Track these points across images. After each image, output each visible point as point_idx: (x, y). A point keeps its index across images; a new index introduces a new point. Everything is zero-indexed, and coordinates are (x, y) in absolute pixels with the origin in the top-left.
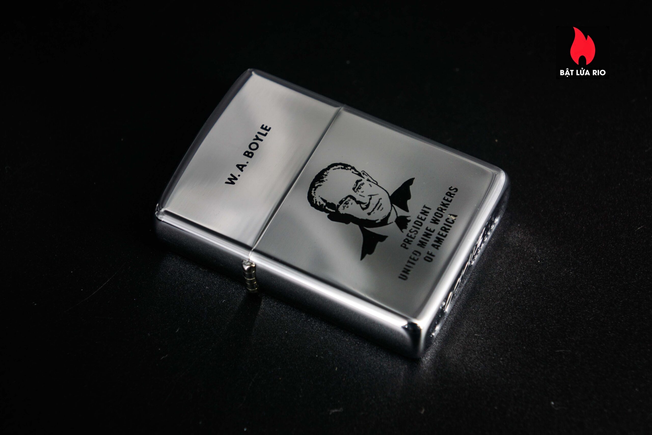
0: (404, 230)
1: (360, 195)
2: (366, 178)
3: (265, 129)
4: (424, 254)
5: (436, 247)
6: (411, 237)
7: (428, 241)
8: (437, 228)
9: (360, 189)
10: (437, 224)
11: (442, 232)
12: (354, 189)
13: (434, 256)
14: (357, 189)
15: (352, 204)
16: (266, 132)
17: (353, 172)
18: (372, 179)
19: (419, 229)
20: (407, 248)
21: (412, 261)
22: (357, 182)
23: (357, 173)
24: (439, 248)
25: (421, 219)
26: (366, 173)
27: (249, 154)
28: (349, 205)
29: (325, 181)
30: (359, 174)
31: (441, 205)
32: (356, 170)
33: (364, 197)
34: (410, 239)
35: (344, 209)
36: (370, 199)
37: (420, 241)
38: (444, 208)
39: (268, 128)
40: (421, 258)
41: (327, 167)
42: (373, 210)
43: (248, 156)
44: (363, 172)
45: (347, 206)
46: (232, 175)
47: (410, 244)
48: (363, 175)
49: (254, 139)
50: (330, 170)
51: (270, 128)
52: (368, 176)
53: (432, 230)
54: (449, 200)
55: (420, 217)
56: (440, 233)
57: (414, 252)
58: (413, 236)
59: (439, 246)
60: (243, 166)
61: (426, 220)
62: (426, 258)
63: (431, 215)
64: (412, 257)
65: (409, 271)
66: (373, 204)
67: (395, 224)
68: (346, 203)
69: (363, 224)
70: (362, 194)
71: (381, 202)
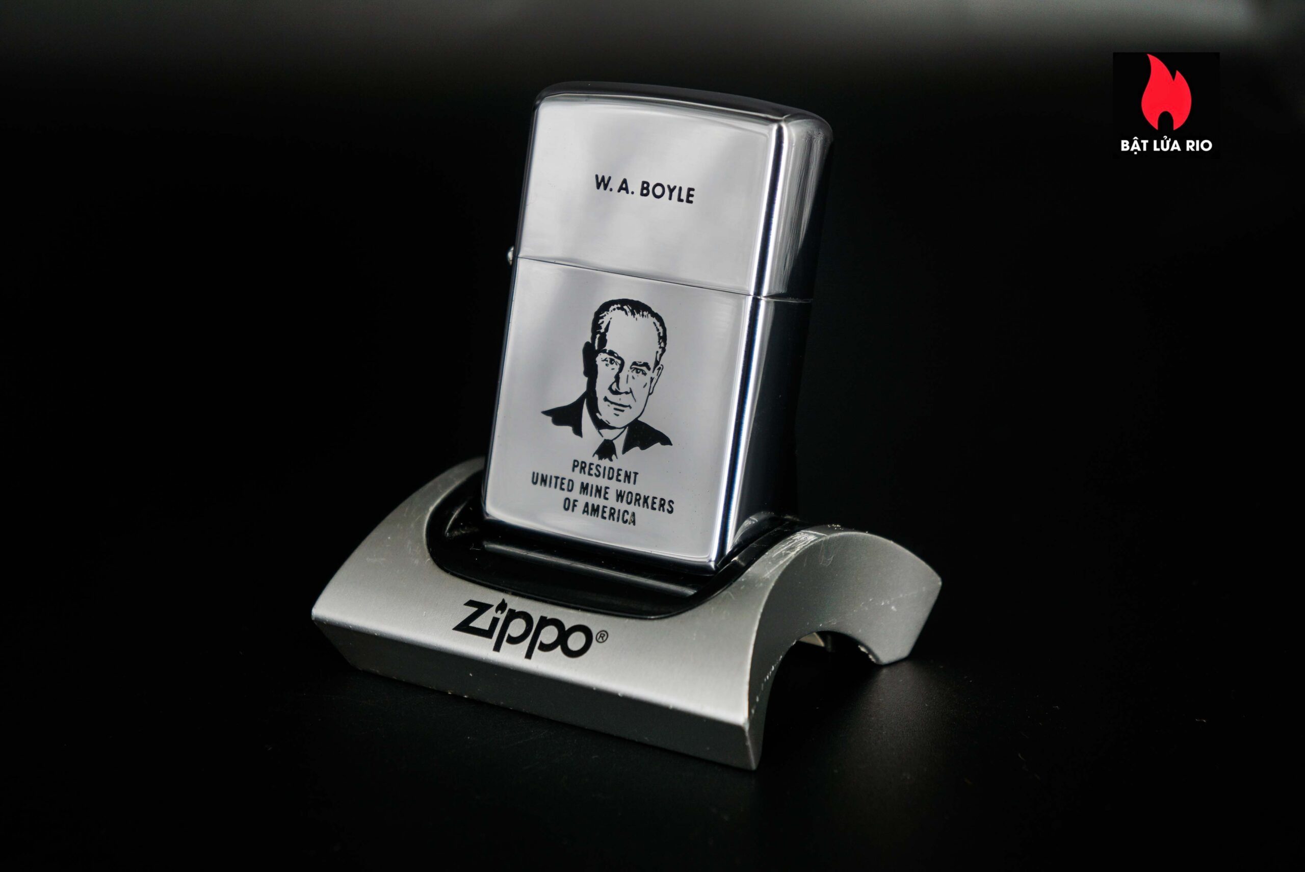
0: (596, 456)
1: (628, 376)
2: (655, 375)
3: (689, 195)
4: (573, 496)
5: (586, 510)
6: (590, 469)
7: (591, 495)
8: (612, 502)
9: (637, 372)
10: (617, 501)
11: (607, 510)
12: (635, 363)
13: (573, 510)
14: (635, 368)
15: (613, 369)
16: (685, 199)
17: (657, 352)
18: (655, 384)
19: (604, 477)
20: (573, 470)
21: (560, 483)
22: (646, 365)
23: (658, 359)
24: (585, 514)
25: (619, 475)
26: (661, 372)
27: (645, 189)
28: (611, 366)
29: (634, 317)
30: (657, 363)
31: (645, 496)
32: (661, 355)
33: (627, 382)
34: (587, 469)
35: (602, 361)
36: (627, 393)
37: (587, 484)
38: (641, 501)
39: (691, 199)
40: (566, 494)
41: (655, 312)
42: (612, 403)
43: (643, 188)
44: (662, 367)
45: (608, 363)
46: (610, 178)
47: (581, 472)
48: (658, 369)
49: (669, 186)
50: (652, 318)
51: (691, 202)
52: (657, 377)
53: (607, 496)
54: (655, 506)
55: (620, 472)
56: (605, 509)
57: (572, 481)
58: (592, 472)
59: (588, 514)
60: (626, 189)
61: (618, 482)
62: (567, 501)
63: (625, 487)
64: (564, 481)
65: (545, 484)
66: (620, 399)
67: (601, 440)
68: (612, 360)
69: (590, 396)
70: (630, 378)
71: (626, 409)
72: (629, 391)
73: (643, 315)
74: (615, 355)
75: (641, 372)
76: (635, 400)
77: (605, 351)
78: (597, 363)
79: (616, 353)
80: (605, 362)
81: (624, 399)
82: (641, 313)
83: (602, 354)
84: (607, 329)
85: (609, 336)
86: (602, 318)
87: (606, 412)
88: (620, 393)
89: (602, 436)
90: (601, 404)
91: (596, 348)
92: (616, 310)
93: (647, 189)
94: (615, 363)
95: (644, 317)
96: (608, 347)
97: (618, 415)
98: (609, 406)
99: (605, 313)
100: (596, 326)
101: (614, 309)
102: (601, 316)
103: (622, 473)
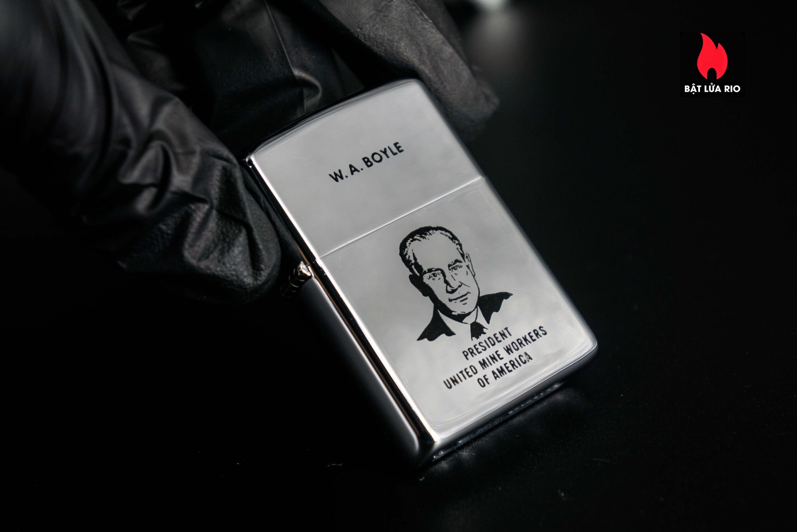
0: (474, 338)
1: (452, 276)
2: (467, 263)
3: (398, 148)
4: (480, 375)
5: (496, 376)
6: (477, 349)
7: (491, 364)
8: (507, 358)
9: (455, 269)
10: (509, 354)
11: (508, 365)
12: (449, 266)
13: (488, 383)
14: (452, 268)
15: (439, 279)
16: (397, 151)
17: (457, 249)
18: (472, 268)
19: (489, 347)
20: (467, 359)
21: (466, 373)
22: (457, 261)
23: (461, 252)
25: (497, 338)
26: (470, 258)
28: (436, 278)
29: (426, 239)
30: (463, 255)
31: (523, 337)
32: (461, 249)
33: (455, 280)
34: (475, 351)
35: (428, 279)
36: (460, 286)
37: (483, 360)
38: (524, 342)
39: (400, 149)
40: (475, 377)
41: (436, 227)
42: (456, 299)
43: (366, 163)
44: (467, 255)
45: (433, 277)
46: (340, 171)
47: (473, 356)
48: (466, 258)
49: (381, 151)
50: (437, 231)
51: (402, 151)
52: (470, 263)
53: (501, 357)
54: (533, 338)
55: (496, 336)
56: (507, 365)
57: (472, 366)
58: (479, 350)
59: (499, 377)
60: (356, 170)
61: (500, 343)
62: (480, 381)
63: (507, 342)
64: (467, 371)
65: (457, 382)
66: (459, 293)
67: (469, 327)
68: (434, 275)
69: (439, 306)
70: (454, 276)
71: (468, 296)
72: (460, 284)
73: (430, 234)
74: (433, 270)
75: (458, 267)
76: (468, 286)
77: (425, 273)
78: (427, 283)
79: (433, 268)
80: (431, 279)
81: (461, 291)
82: (428, 233)
83: (425, 275)
84: (415, 259)
85: (420, 262)
86: (406, 254)
87: (457, 308)
88: (456, 289)
89: (468, 324)
90: (450, 306)
91: (418, 275)
92: (412, 243)
93: (369, 161)
94: (437, 275)
95: (432, 234)
96: (425, 269)
97: (466, 304)
98: (456, 302)
99: (406, 249)
100: (407, 262)
101: (410, 244)
102: (405, 253)
103: (498, 335)
